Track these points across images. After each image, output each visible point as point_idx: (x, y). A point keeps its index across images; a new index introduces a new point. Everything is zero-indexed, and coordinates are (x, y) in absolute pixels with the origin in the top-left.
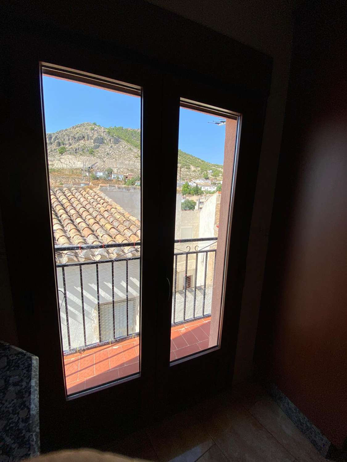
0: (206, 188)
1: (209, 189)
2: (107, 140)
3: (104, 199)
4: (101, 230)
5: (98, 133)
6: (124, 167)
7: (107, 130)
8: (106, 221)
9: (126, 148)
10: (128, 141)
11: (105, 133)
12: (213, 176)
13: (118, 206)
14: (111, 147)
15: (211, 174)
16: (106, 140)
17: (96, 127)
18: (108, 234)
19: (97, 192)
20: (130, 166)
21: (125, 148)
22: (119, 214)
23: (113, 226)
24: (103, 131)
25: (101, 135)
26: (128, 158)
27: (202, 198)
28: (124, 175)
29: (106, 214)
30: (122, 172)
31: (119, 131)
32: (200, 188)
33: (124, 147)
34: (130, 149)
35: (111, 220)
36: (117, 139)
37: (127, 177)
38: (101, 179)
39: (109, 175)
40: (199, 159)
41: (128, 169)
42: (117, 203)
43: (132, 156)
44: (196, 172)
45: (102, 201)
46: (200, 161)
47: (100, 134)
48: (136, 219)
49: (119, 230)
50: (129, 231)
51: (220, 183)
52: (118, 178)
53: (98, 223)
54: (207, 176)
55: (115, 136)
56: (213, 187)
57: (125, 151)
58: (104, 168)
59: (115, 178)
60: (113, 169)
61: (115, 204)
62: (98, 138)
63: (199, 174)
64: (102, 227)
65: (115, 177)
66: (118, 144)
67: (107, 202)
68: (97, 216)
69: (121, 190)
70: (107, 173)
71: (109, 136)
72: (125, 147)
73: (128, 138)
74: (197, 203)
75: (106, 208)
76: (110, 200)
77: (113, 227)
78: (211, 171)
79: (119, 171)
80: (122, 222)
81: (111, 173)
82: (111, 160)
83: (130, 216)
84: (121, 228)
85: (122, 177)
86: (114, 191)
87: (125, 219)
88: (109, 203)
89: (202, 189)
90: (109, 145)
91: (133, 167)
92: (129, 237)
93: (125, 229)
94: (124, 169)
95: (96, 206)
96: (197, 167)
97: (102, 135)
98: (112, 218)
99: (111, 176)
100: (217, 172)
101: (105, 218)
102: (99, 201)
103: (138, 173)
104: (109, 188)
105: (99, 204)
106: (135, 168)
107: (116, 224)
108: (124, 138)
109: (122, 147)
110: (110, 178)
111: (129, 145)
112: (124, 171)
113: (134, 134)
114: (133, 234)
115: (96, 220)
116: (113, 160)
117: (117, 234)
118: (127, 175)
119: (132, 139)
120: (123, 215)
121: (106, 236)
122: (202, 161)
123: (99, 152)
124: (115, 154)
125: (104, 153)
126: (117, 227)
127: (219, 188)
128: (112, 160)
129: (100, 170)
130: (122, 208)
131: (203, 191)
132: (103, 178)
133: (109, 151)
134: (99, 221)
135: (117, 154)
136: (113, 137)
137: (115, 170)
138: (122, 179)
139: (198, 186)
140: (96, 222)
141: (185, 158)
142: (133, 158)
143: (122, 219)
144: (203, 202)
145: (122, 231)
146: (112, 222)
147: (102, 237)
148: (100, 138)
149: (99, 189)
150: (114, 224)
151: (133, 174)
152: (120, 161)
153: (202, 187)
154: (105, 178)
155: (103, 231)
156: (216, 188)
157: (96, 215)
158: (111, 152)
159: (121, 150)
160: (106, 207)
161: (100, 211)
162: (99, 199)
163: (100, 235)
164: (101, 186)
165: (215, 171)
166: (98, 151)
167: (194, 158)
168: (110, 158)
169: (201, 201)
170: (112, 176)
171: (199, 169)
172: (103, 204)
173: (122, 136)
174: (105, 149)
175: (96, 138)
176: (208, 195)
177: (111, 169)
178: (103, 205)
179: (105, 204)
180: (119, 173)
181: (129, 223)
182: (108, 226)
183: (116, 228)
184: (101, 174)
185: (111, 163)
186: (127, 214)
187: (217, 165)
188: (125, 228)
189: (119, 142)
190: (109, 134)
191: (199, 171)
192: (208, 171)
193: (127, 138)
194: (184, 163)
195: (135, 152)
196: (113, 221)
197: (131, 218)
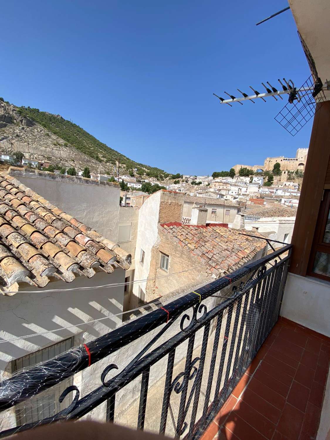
0: (132, 184)
1: (134, 185)
2: (18, 121)
3: (17, 188)
4: (16, 236)
5: (5, 110)
6: (39, 153)
7: (18, 109)
8: (24, 221)
9: (43, 133)
10: (45, 126)
11: (15, 112)
12: (138, 174)
13: (41, 198)
14: (23, 128)
15: (136, 172)
16: (15, 120)
17: (3, 104)
18: (28, 243)
19: (6, 177)
20: (47, 153)
21: (41, 133)
22: (45, 210)
23: (36, 228)
24: (12, 109)
25: (9, 114)
26: (45, 144)
27: (129, 193)
28: (38, 162)
29: (23, 210)
30: (36, 158)
31: (34, 113)
32: (126, 184)
33: (39, 131)
34: (48, 135)
35: (33, 218)
36: (30, 121)
37: (42, 165)
38: (7, 163)
39: (18, 160)
40: (124, 156)
41: (44, 156)
42: (39, 194)
43: (50, 142)
44: (122, 168)
45: (14, 190)
46: (125, 158)
47: (8, 112)
48: (72, 217)
49: (46, 234)
50: (64, 236)
51: (144, 182)
52: (31, 164)
53: (9, 223)
54: (133, 173)
55: (28, 118)
56: (139, 184)
57: (41, 136)
58: (12, 151)
59: (26, 164)
60: (24, 154)
61: (37, 195)
62: (5, 116)
63: (125, 171)
64: (16, 229)
65: (27, 162)
66: (31, 126)
67: (24, 192)
68: (6, 212)
69: (43, 177)
70: (15, 157)
71: (20, 116)
72: (41, 131)
73: (46, 122)
74: (124, 198)
75: (22, 201)
76: (27, 190)
77: (36, 230)
78: (136, 169)
79: (32, 157)
80: (50, 221)
81: (21, 158)
82: (21, 144)
83: (61, 213)
84: (50, 231)
85: (36, 164)
86: (32, 177)
87: (54, 218)
88: (27, 193)
89: (128, 186)
90: (20, 126)
91: (51, 154)
92: (66, 246)
93: (58, 234)
94: (39, 155)
95: (4, 197)
96: (123, 163)
97: (11, 113)
98: (34, 216)
99: (20, 161)
100: (141, 170)
101: (20, 215)
102: (10, 190)
103: (56, 161)
104: (25, 173)
105: (10, 194)
106: (53, 156)
107: (40, 225)
108: (40, 122)
109: (36, 131)
110: (19, 163)
111: (46, 130)
112: (38, 157)
113: (53, 120)
114: (71, 241)
115: (5, 219)
116: (25, 143)
117: (46, 241)
118: (43, 162)
119: (51, 125)
120: (50, 211)
121: (26, 247)
122: (128, 159)
123: (6, 133)
124: (27, 137)
125: (13, 134)
126: (43, 230)
127: (144, 187)
128: (23, 144)
129: (5, 153)
130: (48, 202)
131: (129, 187)
132: (10, 163)
133: (20, 133)
134: (11, 220)
135: (30, 137)
136: (25, 117)
137: (27, 155)
138: (36, 166)
139: (124, 182)
140: (7, 222)
141: (111, 154)
142: (51, 145)
143: (49, 217)
144: (129, 198)
145: (53, 236)
146: (33, 222)
147: (17, 248)
148: (8, 116)
149: (9, 173)
150: (38, 225)
151: (51, 162)
152: (34, 146)
153: (128, 184)
154: (13, 163)
155: (19, 237)
156: (141, 185)
157: (5, 210)
158: (21, 134)
159: (36, 134)
160: (21, 199)
161: (12, 205)
162: (9, 187)
163: (13, 243)
164: (12, 170)
165: (140, 170)
166: (4, 131)
167: (119, 155)
168: (21, 141)
169: (127, 196)
170: (22, 162)
171: (125, 165)
172: (15, 194)
173: (37, 119)
174: (15, 130)
175: (3, 115)
176: (134, 191)
177: (22, 154)
178: (16, 196)
179: (20, 195)
180: (32, 159)
181: (62, 224)
182: (28, 230)
183: (40, 231)
184: (8, 158)
185: (21, 147)
186: (57, 211)
187: (142, 165)
188: (58, 232)
189: (33, 125)
190: (20, 114)
191: (124, 167)
192: (133, 169)
193: (43, 122)
194: (109, 158)
195: (53, 139)
196: (36, 221)
197: (63, 215)
